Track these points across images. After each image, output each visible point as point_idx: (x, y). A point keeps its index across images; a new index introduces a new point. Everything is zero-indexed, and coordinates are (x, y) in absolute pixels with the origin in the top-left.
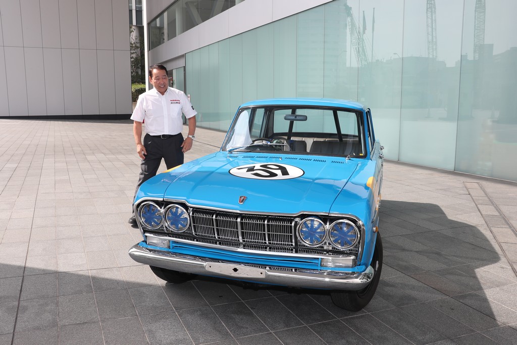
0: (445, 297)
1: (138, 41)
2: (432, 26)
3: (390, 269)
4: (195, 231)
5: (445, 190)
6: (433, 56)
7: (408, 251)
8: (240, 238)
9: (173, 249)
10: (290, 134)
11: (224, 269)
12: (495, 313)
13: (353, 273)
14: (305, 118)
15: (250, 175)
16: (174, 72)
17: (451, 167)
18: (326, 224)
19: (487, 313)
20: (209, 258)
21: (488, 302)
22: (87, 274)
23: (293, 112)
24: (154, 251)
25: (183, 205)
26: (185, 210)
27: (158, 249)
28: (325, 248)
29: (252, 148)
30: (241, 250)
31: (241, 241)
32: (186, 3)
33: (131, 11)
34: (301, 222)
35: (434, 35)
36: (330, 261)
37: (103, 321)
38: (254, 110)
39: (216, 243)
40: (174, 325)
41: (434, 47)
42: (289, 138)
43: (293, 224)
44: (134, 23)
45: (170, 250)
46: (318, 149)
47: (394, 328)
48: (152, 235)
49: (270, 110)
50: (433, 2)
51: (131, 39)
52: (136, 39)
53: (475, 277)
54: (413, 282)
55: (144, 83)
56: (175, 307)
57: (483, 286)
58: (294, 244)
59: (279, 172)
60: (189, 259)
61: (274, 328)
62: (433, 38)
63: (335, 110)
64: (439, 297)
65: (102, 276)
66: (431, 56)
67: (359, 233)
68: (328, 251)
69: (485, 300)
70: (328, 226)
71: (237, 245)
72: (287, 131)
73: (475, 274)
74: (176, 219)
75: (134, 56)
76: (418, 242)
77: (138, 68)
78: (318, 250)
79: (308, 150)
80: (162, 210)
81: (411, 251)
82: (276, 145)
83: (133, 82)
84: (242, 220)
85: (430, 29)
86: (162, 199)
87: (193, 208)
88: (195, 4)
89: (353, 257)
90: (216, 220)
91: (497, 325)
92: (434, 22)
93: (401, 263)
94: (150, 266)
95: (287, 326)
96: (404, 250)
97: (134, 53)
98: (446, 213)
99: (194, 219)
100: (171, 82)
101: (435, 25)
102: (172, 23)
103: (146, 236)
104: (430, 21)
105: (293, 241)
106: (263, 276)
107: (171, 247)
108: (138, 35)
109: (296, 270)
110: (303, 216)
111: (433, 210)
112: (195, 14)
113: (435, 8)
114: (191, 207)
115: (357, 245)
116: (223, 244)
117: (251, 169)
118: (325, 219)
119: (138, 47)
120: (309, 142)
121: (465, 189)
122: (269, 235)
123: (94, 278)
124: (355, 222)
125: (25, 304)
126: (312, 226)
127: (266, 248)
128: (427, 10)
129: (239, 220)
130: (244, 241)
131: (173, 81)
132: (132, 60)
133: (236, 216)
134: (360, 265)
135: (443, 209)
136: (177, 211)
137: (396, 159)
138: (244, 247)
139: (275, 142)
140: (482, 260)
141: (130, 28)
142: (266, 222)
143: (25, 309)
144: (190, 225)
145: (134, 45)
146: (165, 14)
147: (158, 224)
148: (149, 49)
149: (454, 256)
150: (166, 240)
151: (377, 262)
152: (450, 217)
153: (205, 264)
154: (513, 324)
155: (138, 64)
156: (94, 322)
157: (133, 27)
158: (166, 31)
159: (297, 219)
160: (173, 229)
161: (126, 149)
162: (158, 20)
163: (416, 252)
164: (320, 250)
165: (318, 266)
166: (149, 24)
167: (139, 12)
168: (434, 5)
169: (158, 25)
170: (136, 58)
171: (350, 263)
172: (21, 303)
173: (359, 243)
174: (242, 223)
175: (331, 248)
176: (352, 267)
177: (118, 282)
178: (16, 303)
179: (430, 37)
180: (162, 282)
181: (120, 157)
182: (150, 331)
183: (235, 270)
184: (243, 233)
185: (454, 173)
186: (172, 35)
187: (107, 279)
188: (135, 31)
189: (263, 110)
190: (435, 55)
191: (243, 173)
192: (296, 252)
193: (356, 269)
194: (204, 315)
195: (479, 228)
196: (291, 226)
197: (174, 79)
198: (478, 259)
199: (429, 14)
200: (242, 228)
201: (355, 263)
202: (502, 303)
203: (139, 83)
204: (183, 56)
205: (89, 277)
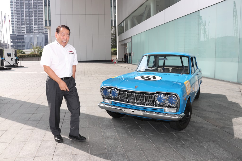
0: (216, 128)
1: (114, 32)
2: (236, 23)
3: (198, 117)
4: (120, 98)
5: (230, 90)
6: (236, 36)
7: (207, 111)
8: (135, 101)
9: (113, 104)
10: (164, 66)
11: (129, 111)
12: (235, 134)
13: (176, 114)
14: (167, 59)
15: (141, 79)
16: (128, 44)
17: (235, 81)
18: (165, 96)
19: (232, 134)
20: (125, 108)
21: (233, 130)
22: (86, 113)
23: (165, 57)
24: (107, 105)
25: (116, 89)
26: (117, 91)
27: (108, 104)
28: (166, 105)
29: (147, 70)
30: (136, 105)
31: (136, 102)
32: (132, 17)
33: (112, 21)
34: (157, 95)
35: (237, 27)
36: (167, 110)
37: (89, 128)
38: (149, 56)
39: (127, 103)
40: (112, 131)
41: (237, 32)
42: (164, 67)
43: (154, 96)
44: (113, 25)
45: (112, 105)
46: (174, 71)
47: (192, 137)
48: (106, 99)
49: (156, 56)
50: (236, 13)
51: (112, 31)
52: (114, 31)
53: (231, 122)
54: (206, 122)
55: (116, 48)
56: (114, 125)
57: (233, 125)
58: (154, 103)
59: (152, 78)
60: (119, 108)
61: (147, 134)
62: (236, 28)
63: (181, 56)
64: (214, 127)
65: (91, 114)
66: (235, 36)
67: (177, 100)
68: (167, 106)
69: (233, 129)
70: (166, 97)
71: (135, 103)
72: (162, 65)
73: (232, 120)
74: (114, 93)
75: (113, 38)
76: (213, 108)
77: (114, 42)
78: (163, 106)
79: (170, 71)
80: (109, 90)
81: (209, 111)
82: (155, 69)
83: (112, 48)
84: (136, 94)
85: (235, 25)
86: (109, 87)
87: (120, 90)
88: (136, 17)
89: (176, 109)
90: (127, 94)
91: (234, 138)
92: (236, 21)
93: (203, 115)
94: (106, 110)
95: (152, 134)
96: (206, 111)
97: (113, 37)
98: (228, 98)
99: (120, 93)
100: (126, 47)
101: (237, 23)
102: (127, 25)
103: (104, 100)
104: (235, 21)
105: (154, 102)
106: (143, 114)
107: (112, 104)
108: (114, 30)
109: (156, 113)
110: (157, 93)
111: (223, 97)
112: (136, 21)
113: (237, 16)
114: (119, 89)
115: (177, 104)
116: (130, 103)
117: (142, 77)
118: (166, 94)
119: (114, 35)
120: (171, 69)
121: (239, 90)
122: (145, 100)
123: (88, 115)
124: (176, 96)
125: (65, 121)
126: (161, 97)
127: (145, 105)
128: (233, 17)
129: (135, 94)
130: (137, 102)
131: (127, 47)
132: (112, 39)
133: (134, 92)
134: (179, 112)
135: (227, 97)
136: (114, 91)
137: (213, 78)
138: (137, 104)
139: (155, 68)
140: (237, 116)
141: (111, 27)
142: (144, 95)
143: (65, 122)
144: (119, 96)
145: (113, 34)
146: (125, 21)
147: (108, 95)
148: (118, 35)
149: (225, 114)
150: (111, 101)
151: (189, 113)
152: (229, 100)
153: (123, 109)
154: (240, 138)
155: (114, 41)
156: (86, 128)
157: (113, 27)
158: (125, 28)
159: (155, 94)
160: (113, 97)
161: (107, 73)
162: (122, 23)
163: (211, 112)
164: (164, 106)
165: (163, 111)
166: (118, 26)
167: (115, 21)
168: (237, 14)
169: (122, 26)
170: (114, 39)
171: (175, 111)
172: (64, 120)
173: (178, 103)
174: (136, 95)
175: (168, 105)
176: (176, 112)
177: (96, 116)
178: (63, 120)
179: (235, 28)
180: (111, 117)
181: (104, 75)
182: (104, 132)
183: (133, 112)
184: (136, 99)
185: (237, 83)
186: (127, 29)
187: (92, 115)
188: (113, 29)
189: (153, 57)
190: (237, 35)
191: (140, 78)
192: (156, 106)
193: (177, 113)
194: (123, 128)
195: (240, 104)
196: (153, 97)
197: (127, 46)
198: (235, 115)
199: (235, 19)
200: (136, 97)
201: (177, 111)
202: (239, 131)
203: (114, 48)
204: (131, 37)
205: (86, 114)
